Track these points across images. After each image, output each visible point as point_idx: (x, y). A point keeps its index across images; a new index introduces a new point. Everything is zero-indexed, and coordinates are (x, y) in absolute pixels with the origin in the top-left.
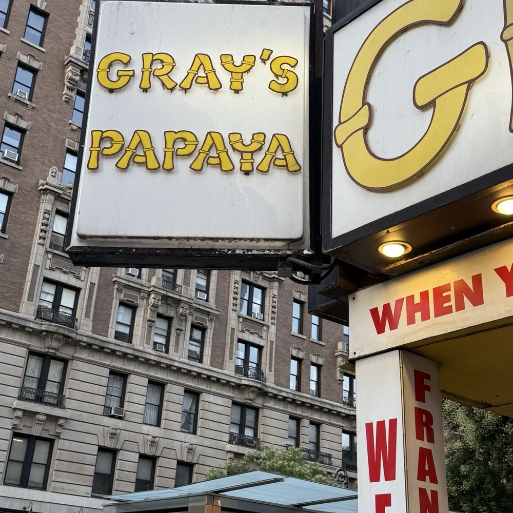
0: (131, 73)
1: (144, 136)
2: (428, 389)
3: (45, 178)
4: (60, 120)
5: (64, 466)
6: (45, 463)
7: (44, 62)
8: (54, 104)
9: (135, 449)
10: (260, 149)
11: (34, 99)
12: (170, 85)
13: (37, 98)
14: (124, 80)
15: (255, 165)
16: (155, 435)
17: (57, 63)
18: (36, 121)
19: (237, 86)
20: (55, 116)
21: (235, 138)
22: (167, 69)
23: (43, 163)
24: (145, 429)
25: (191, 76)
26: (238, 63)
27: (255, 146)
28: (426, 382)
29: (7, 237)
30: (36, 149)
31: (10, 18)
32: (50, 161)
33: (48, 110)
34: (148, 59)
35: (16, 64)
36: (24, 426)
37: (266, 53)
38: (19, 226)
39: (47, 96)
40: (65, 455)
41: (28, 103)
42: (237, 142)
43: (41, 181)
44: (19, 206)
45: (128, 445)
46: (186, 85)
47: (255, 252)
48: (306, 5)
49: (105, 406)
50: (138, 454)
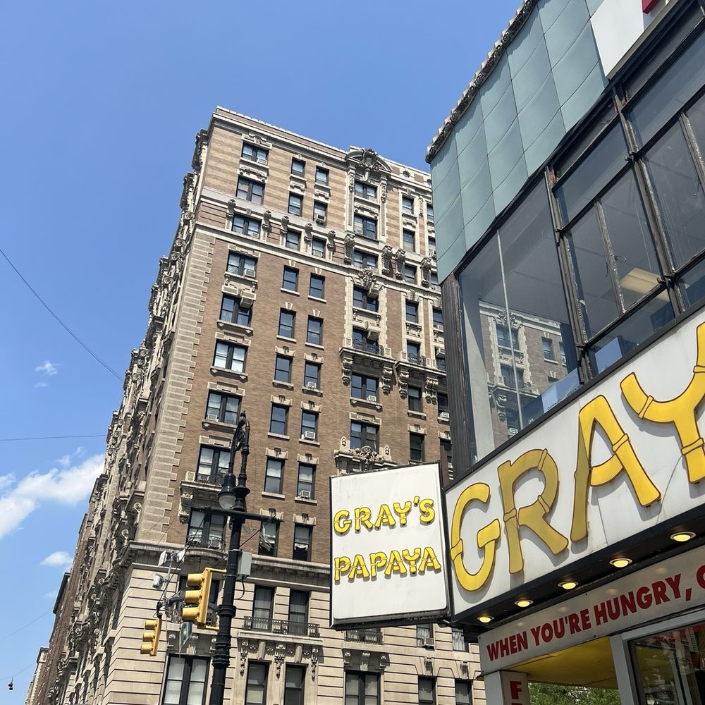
0: (350, 522)
1: (360, 557)
2: (520, 690)
3: (338, 447)
4: (343, 398)
5: (392, 696)
6: (376, 695)
7: (325, 356)
8: (336, 387)
9: (451, 675)
10: (420, 557)
11: (321, 387)
12: (370, 526)
13: (323, 385)
14: (347, 526)
15: (418, 568)
16: (465, 660)
17: (335, 355)
18: (325, 404)
19: (403, 522)
20: (338, 396)
21: (405, 553)
22: (367, 516)
23: (335, 436)
24: (456, 655)
25: (380, 518)
26: (402, 507)
27: (417, 556)
28: (519, 687)
29: (316, 502)
30: (328, 425)
31: (296, 329)
32: (340, 433)
33: (333, 393)
34: (358, 512)
35: (304, 363)
36: (354, 664)
37: (417, 499)
38: (323, 492)
39: (330, 382)
40: (391, 687)
41: (317, 391)
42: (406, 555)
43: (336, 451)
44: (322, 475)
45: (443, 672)
46: (378, 525)
47: (423, 618)
48: (436, 463)
49: (418, 639)
50: (454, 680)
